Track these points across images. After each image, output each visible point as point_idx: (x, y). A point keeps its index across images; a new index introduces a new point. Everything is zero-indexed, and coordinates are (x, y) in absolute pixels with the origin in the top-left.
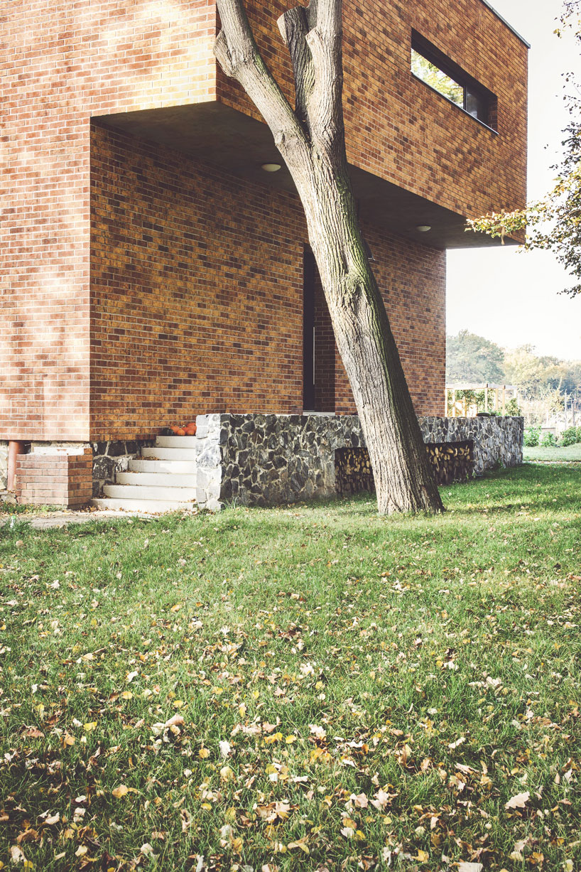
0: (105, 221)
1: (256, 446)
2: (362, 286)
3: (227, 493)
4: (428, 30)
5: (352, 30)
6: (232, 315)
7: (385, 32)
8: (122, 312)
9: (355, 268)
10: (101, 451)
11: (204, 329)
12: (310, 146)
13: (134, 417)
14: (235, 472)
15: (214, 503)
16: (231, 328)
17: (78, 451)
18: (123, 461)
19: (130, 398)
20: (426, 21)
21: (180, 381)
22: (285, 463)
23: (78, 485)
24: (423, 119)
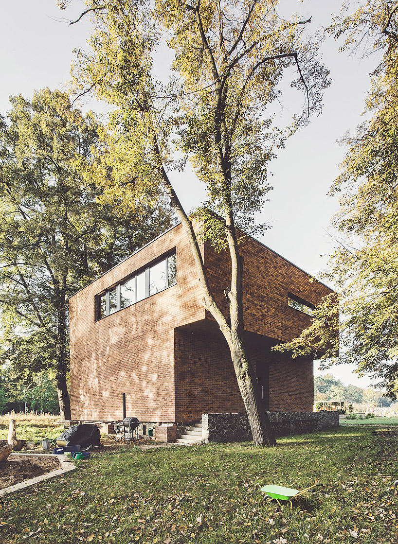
0: (180, 358)
1: (224, 423)
2: (246, 372)
3: (211, 438)
4: (295, 292)
5: (262, 294)
6: (229, 383)
7: (276, 293)
8: (186, 384)
9: (245, 366)
10: (180, 424)
11: (218, 388)
12: (230, 329)
13: (192, 415)
14: (215, 431)
15: (207, 442)
16: (228, 387)
17: (171, 425)
18: (188, 428)
19: (190, 409)
20: (295, 289)
21: (209, 404)
22: (236, 428)
23: (171, 435)
24: (293, 320)
